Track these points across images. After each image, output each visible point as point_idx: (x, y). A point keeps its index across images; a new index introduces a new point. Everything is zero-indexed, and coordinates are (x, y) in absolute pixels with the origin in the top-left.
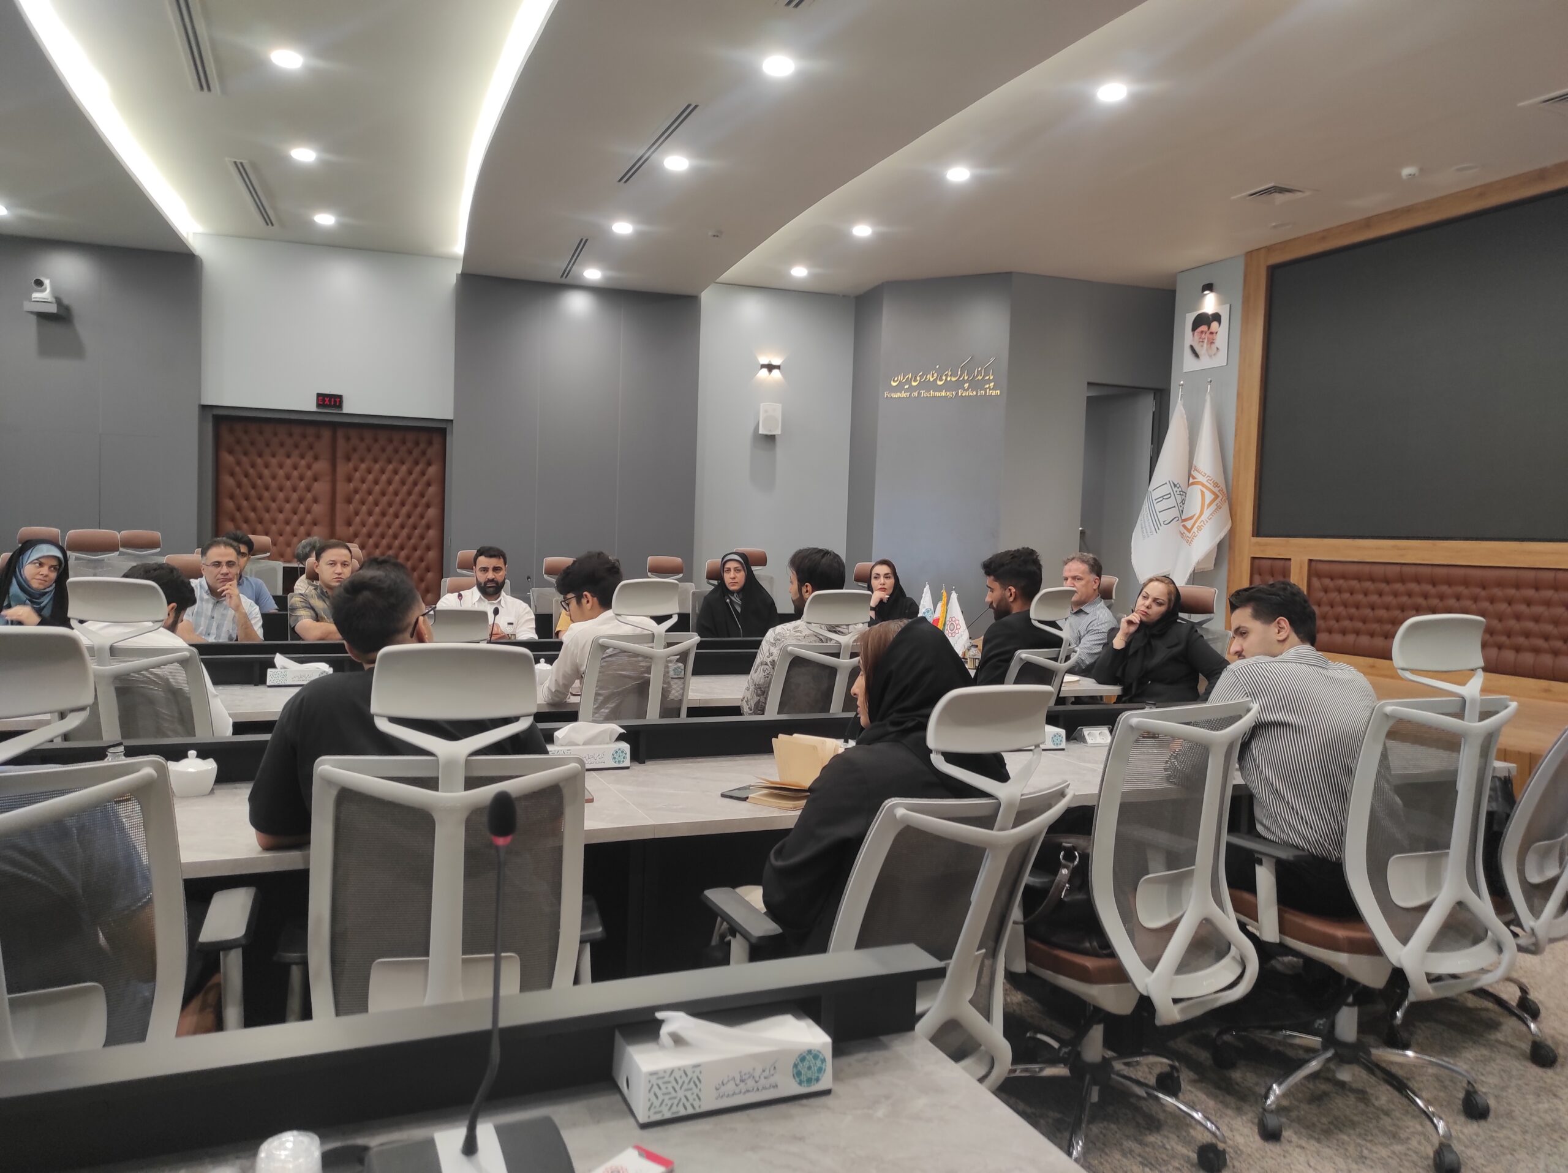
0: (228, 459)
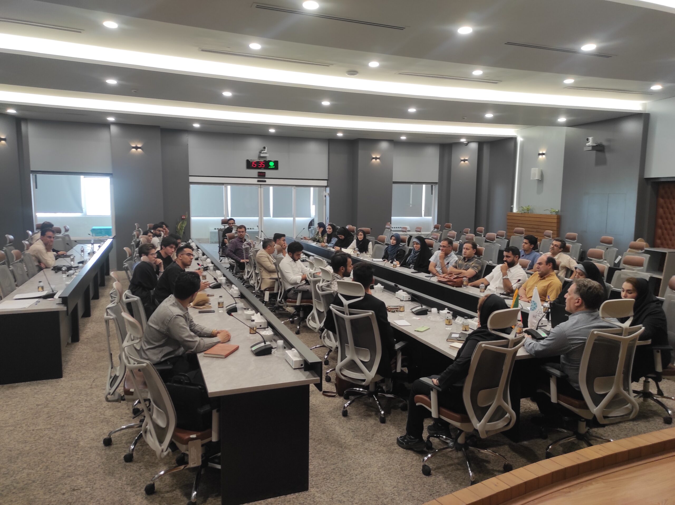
0: (661, 201)
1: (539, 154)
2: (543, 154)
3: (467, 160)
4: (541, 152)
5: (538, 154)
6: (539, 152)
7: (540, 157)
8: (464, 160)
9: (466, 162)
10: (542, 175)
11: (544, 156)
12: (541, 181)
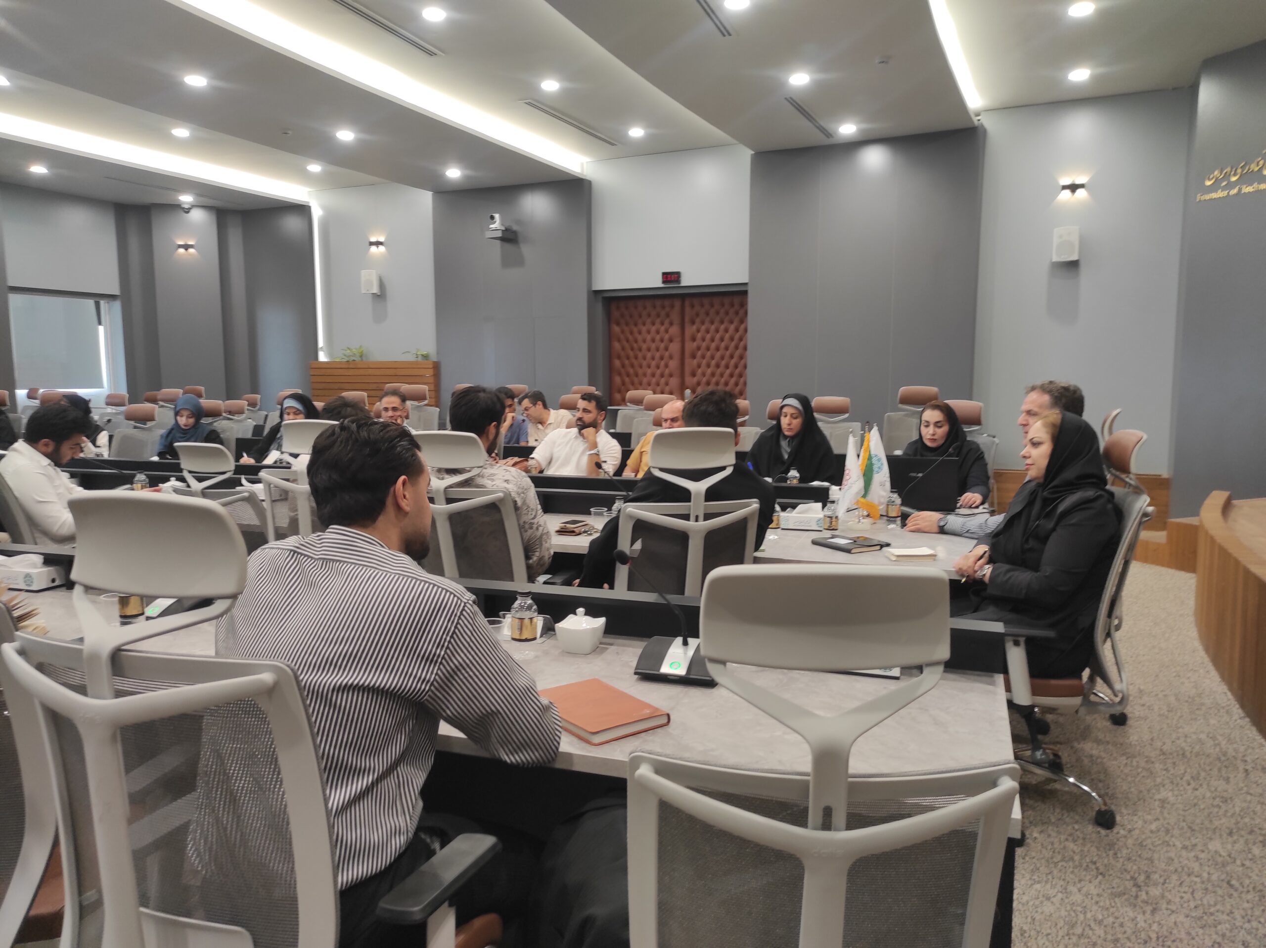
0: (616, 329)
1: (372, 244)
2: (378, 244)
3: (191, 246)
4: (373, 239)
5: (368, 244)
6: (369, 239)
7: (373, 249)
8: (186, 247)
9: (191, 250)
10: (382, 285)
11: (382, 249)
12: (380, 297)
